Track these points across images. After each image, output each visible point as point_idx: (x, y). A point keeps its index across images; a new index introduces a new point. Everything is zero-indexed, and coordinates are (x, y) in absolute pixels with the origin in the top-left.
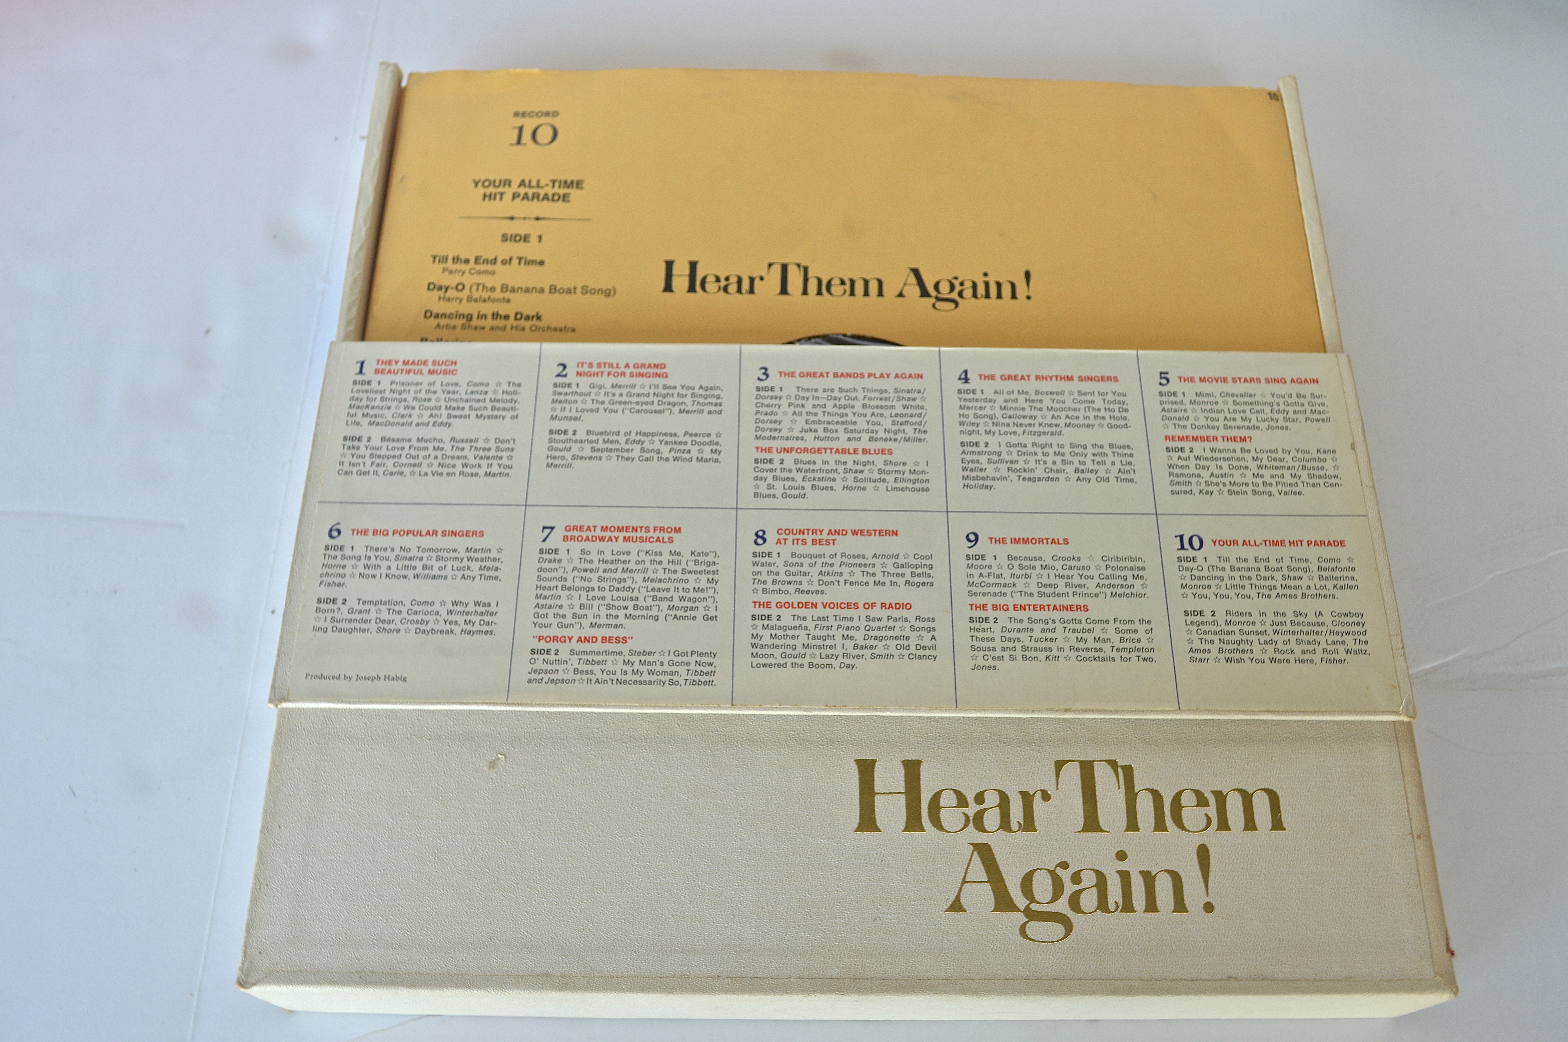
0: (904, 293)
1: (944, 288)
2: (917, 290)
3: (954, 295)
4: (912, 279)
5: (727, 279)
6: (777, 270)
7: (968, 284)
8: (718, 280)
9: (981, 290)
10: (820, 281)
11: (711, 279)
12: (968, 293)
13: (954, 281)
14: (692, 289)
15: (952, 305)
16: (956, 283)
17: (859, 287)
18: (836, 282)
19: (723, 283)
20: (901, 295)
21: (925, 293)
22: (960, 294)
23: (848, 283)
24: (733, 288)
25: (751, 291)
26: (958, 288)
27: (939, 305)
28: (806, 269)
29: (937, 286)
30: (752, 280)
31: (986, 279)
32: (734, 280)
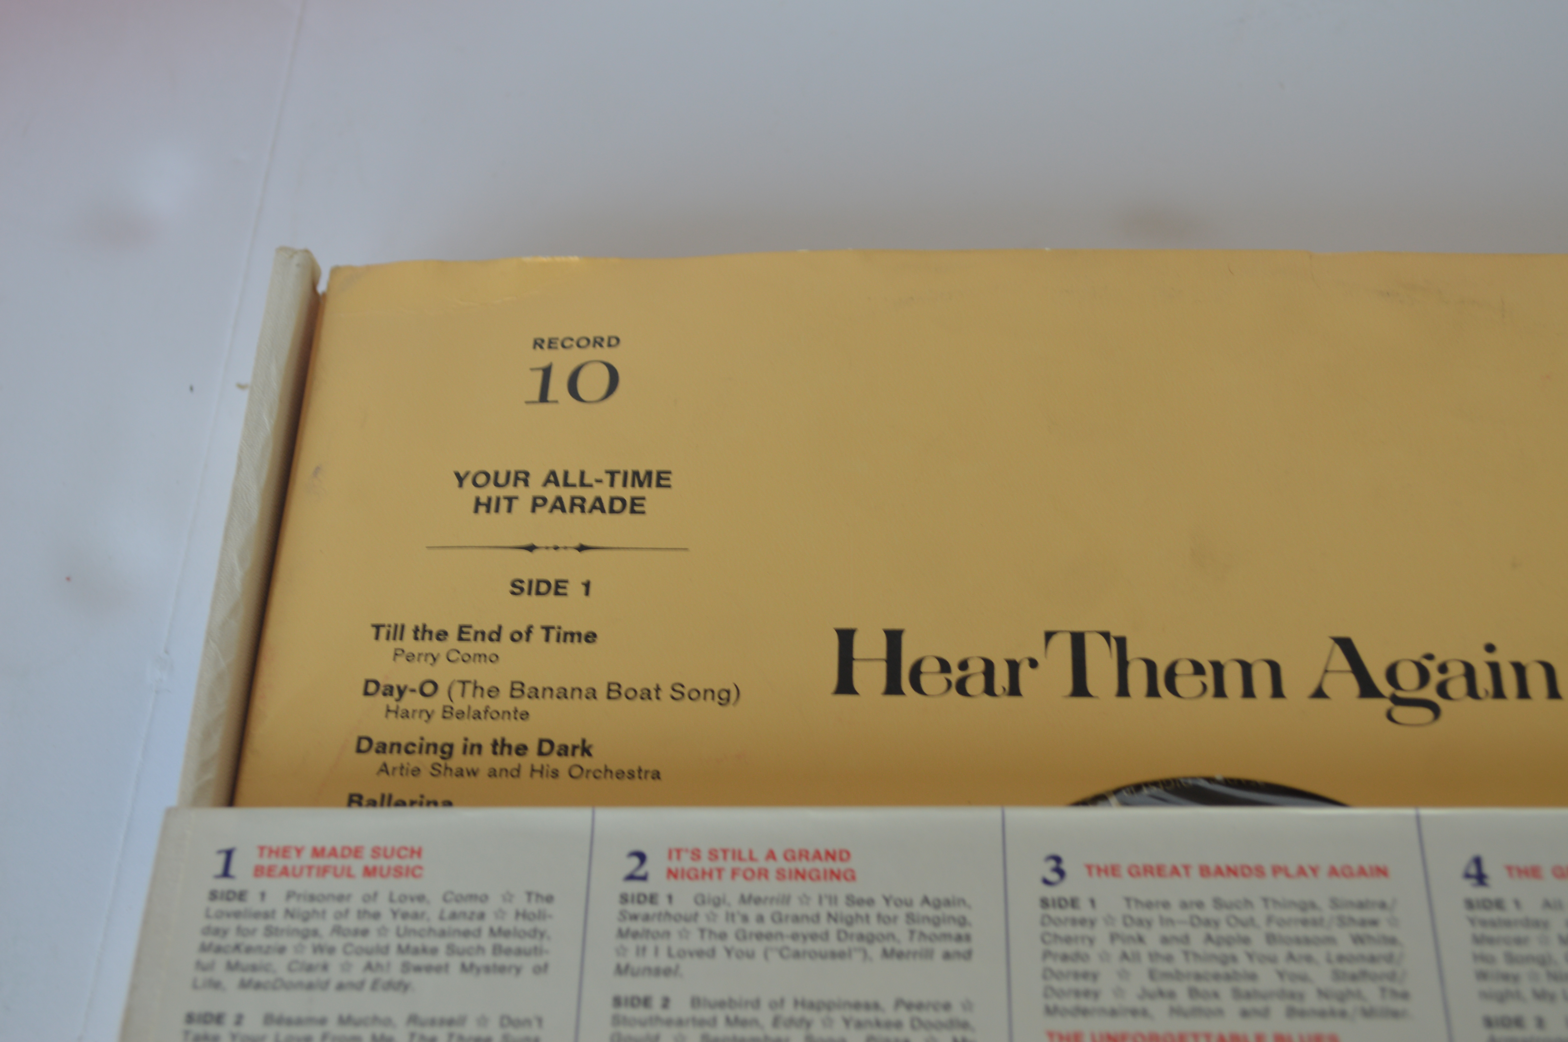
0: (1326, 689)
1: (1408, 677)
2: (1351, 683)
3: (1430, 693)
4: (1340, 661)
5: (963, 665)
6: (1063, 645)
7: (1456, 670)
8: (945, 667)
9: (1484, 680)
10: (1151, 666)
11: (931, 666)
12: (1457, 687)
13: (1426, 663)
14: (893, 687)
15: (1426, 714)
16: (1432, 667)
17: (1233, 679)
18: (1184, 669)
19: (956, 674)
20: (1319, 693)
21: (1368, 689)
22: (1442, 690)
23: (1209, 669)
24: (976, 684)
25: (1014, 690)
26: (1436, 677)
27: (1400, 712)
28: (1122, 643)
29: (1391, 674)
30: (1013, 666)
31: (1492, 657)
32: (977, 667)
